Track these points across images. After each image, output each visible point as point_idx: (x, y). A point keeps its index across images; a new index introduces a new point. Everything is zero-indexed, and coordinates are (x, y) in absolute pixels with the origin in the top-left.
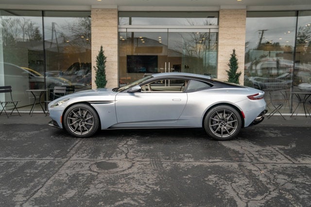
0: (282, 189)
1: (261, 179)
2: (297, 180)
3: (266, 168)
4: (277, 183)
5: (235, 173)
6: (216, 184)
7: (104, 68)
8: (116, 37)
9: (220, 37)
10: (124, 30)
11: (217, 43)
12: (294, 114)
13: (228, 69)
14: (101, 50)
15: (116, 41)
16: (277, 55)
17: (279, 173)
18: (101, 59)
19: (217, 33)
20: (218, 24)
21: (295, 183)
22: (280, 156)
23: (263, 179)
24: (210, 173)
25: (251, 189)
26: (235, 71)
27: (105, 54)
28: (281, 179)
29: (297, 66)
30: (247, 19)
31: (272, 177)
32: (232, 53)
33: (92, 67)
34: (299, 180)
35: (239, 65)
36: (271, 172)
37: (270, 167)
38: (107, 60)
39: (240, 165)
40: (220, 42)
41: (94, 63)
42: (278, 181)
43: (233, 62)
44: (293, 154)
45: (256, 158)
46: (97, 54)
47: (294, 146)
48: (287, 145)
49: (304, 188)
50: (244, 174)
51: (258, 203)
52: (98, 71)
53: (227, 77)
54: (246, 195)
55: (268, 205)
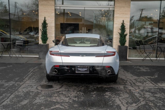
0: (148, 100)
1: (136, 94)
2: (157, 95)
3: (139, 89)
4: (145, 97)
5: (122, 91)
6: (110, 97)
7: (46, 30)
8: (54, 11)
9: (115, 13)
10: (59, 8)
11: (113, 16)
12: (158, 59)
13: (120, 31)
14: (45, 19)
17: (146, 91)
19: (114, 11)
20: (114, 5)
21: (155, 97)
22: (148, 82)
24: (107, 91)
25: (130, 100)
26: (124, 33)
28: (147, 95)
29: (160, 31)
31: (142, 94)
32: (122, 22)
33: (39, 29)
34: (158, 95)
35: (126, 30)
36: (142, 91)
37: (142, 88)
38: (48, 25)
39: (124, 87)
40: (115, 15)
41: (40, 27)
42: (146, 96)
43: (123, 28)
44: (156, 81)
45: (134, 83)
46: (42, 22)
47: (156, 76)
48: (153, 76)
49: (160, 99)
50: (126, 92)
51: (133, 108)
52: (43, 32)
53: (119, 36)
54: (127, 103)
55: (139, 109)
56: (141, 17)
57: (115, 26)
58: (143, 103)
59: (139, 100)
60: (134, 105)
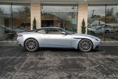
0: (101, 64)
1: (94, 61)
2: (105, 61)
3: (95, 58)
5: (86, 60)
6: (79, 63)
7: (36, 25)
8: (40, 13)
10: (43, 11)
12: (105, 42)
13: (82, 25)
14: (35, 18)
15: (40, 15)
16: (99, 20)
17: (100, 60)
18: (35, 22)
19: (77, 12)
20: (78, 9)
21: (105, 62)
22: (100, 55)
23: (95, 62)
24: (77, 60)
25: (91, 64)
26: (84, 26)
27: (36, 20)
29: (106, 24)
30: (88, 7)
31: (97, 61)
32: (83, 19)
33: (31, 25)
34: (106, 61)
35: (85, 24)
36: (97, 59)
37: (97, 58)
38: (37, 22)
39: (87, 58)
40: (78, 15)
41: (32, 23)
42: (99, 62)
43: (83, 23)
44: (104, 54)
45: (92, 56)
46: (33, 20)
47: (105, 52)
48: (103, 52)
49: (107, 63)
50: (88, 60)
51: (93, 68)
52: (34, 26)
53: (81, 28)
54: (89, 66)
55: (96, 68)
57: (78, 22)
58: (98, 65)
59: (96, 64)
60: (93, 66)
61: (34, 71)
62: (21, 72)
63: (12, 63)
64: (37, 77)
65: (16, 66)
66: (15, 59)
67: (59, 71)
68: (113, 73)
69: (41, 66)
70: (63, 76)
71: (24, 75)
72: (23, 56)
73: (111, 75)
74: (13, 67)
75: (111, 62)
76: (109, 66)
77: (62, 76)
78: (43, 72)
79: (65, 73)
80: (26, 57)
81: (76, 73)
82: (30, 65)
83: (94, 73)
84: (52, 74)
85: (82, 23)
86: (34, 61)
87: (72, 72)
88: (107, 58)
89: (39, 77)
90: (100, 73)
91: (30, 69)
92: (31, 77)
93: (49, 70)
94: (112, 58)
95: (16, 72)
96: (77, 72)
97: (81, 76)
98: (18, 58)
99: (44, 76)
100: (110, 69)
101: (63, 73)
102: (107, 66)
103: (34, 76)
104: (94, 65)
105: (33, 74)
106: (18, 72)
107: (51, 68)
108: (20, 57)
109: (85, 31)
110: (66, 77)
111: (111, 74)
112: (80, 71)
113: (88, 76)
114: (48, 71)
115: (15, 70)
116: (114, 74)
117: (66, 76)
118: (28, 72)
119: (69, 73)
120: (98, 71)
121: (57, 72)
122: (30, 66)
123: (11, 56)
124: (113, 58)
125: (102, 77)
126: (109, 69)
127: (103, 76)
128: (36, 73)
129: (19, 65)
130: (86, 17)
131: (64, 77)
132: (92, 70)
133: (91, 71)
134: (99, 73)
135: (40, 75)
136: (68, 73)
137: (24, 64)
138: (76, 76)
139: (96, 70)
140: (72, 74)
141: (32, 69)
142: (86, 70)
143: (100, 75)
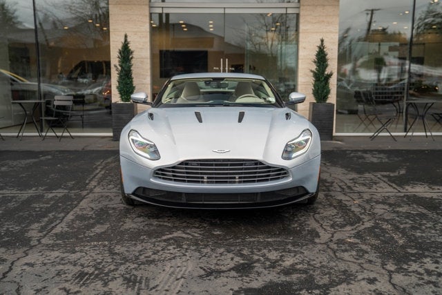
0: (380, 219)
1: (353, 209)
2: (400, 209)
3: (362, 198)
4: (374, 214)
7: (130, 67)
8: (147, 20)
9: (301, 20)
10: (159, 10)
11: (297, 30)
12: (409, 134)
13: (314, 67)
14: (126, 40)
15: (147, 28)
17: (377, 202)
18: (126, 53)
19: (298, 15)
20: (299, 1)
21: (397, 212)
22: (382, 184)
23: (357, 210)
25: (339, 220)
26: (324, 70)
27: (132, 47)
28: (379, 209)
31: (368, 207)
32: (319, 44)
33: (112, 66)
34: (404, 209)
35: (329, 62)
36: (368, 201)
37: (366, 197)
38: (135, 55)
39: (326, 196)
40: (302, 27)
41: (115, 60)
42: (376, 211)
43: (321, 58)
44: (401, 182)
45: (349, 187)
46: (120, 46)
47: (403, 172)
48: (394, 172)
49: (408, 217)
50: (331, 205)
51: (347, 233)
52: (121, 71)
53: (311, 80)
54: (332, 226)
55: (358, 235)
56: (369, 30)
57: (301, 53)
58: (368, 225)
59: (359, 220)
60: (348, 228)
61: (105, 246)
62: (52, 247)
63: (25, 213)
64: (112, 267)
65: (36, 226)
66: (38, 198)
67: (206, 246)
68: (426, 253)
69: (135, 226)
70: (217, 264)
71: (62, 259)
72: (71, 189)
73: (415, 261)
74: (24, 231)
75: (425, 211)
76: (413, 228)
77: (212, 267)
78: (139, 247)
79: (230, 255)
80: (84, 193)
81: (273, 255)
82: (92, 221)
83: (346, 256)
84: (174, 258)
85: (314, 57)
86: (113, 208)
87: (260, 250)
88: (408, 197)
89: (122, 268)
90: (372, 256)
91: (92, 239)
92: (86, 270)
93: (165, 241)
94: (429, 195)
95: (31, 247)
96: (276, 250)
97: (292, 265)
98: (50, 195)
99: (143, 263)
100: (416, 238)
101: (221, 254)
102: (404, 228)
103: (99, 263)
104: (352, 224)
105: (100, 257)
106: (40, 248)
107: (175, 234)
108: (60, 193)
109: (328, 92)
110: (230, 270)
111: (419, 258)
112: (289, 247)
113: (323, 266)
114: (163, 244)
115: (30, 239)
116: (428, 259)
117: (232, 265)
118: (81, 251)
119: (245, 252)
120: (364, 247)
121: (195, 250)
122: (93, 226)
123: (24, 186)
124: (435, 196)
125: (379, 268)
126: (410, 240)
127: (383, 265)
128: (112, 253)
129: (51, 222)
130: (331, 32)
131: (224, 268)
132: (340, 242)
133: (335, 247)
134: (366, 256)
135: (126, 260)
136: (242, 255)
137: (70, 217)
138: (274, 265)
139: (357, 241)
140: (256, 257)
141: (99, 237)
142: (317, 240)
143: (370, 262)
